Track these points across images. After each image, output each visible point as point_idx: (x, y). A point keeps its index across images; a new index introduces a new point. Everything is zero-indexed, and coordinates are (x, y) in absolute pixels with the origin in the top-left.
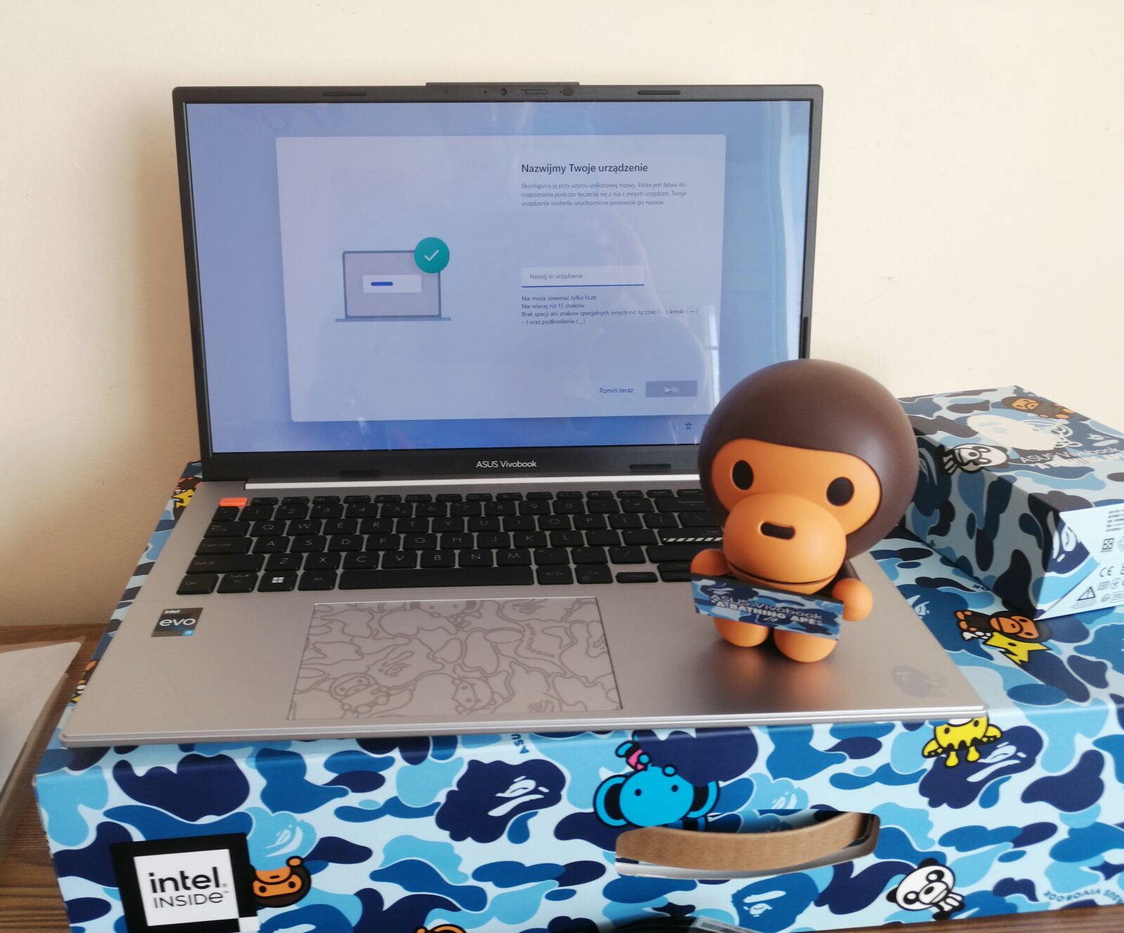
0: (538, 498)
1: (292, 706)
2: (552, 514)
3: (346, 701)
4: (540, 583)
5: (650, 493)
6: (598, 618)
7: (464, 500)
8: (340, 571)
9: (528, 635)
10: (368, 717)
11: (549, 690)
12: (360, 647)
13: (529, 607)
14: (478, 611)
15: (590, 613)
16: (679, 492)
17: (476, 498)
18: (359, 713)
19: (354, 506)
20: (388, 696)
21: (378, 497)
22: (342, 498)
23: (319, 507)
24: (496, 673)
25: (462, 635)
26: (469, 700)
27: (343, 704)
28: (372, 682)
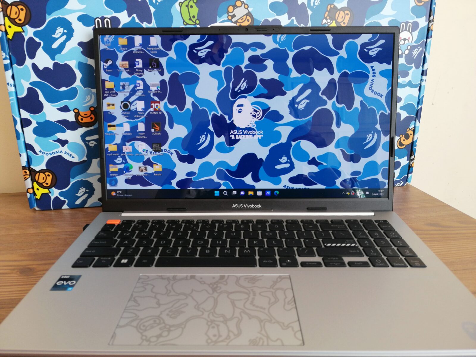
0: (262, 222)
1: (114, 336)
2: (268, 230)
3: (144, 334)
4: (260, 266)
5: (317, 221)
6: (290, 287)
7: (225, 223)
8: (157, 257)
9: (251, 295)
10: (155, 345)
11: (261, 330)
12: (159, 300)
13: (253, 280)
14: (226, 281)
15: (286, 284)
16: (332, 221)
17: (231, 222)
18: (150, 342)
19: (171, 225)
20: (169, 331)
21: (183, 220)
22: (166, 220)
23: (154, 225)
24: (232, 319)
25: (215, 295)
26: (215, 336)
27: (143, 336)
28: (162, 321)
